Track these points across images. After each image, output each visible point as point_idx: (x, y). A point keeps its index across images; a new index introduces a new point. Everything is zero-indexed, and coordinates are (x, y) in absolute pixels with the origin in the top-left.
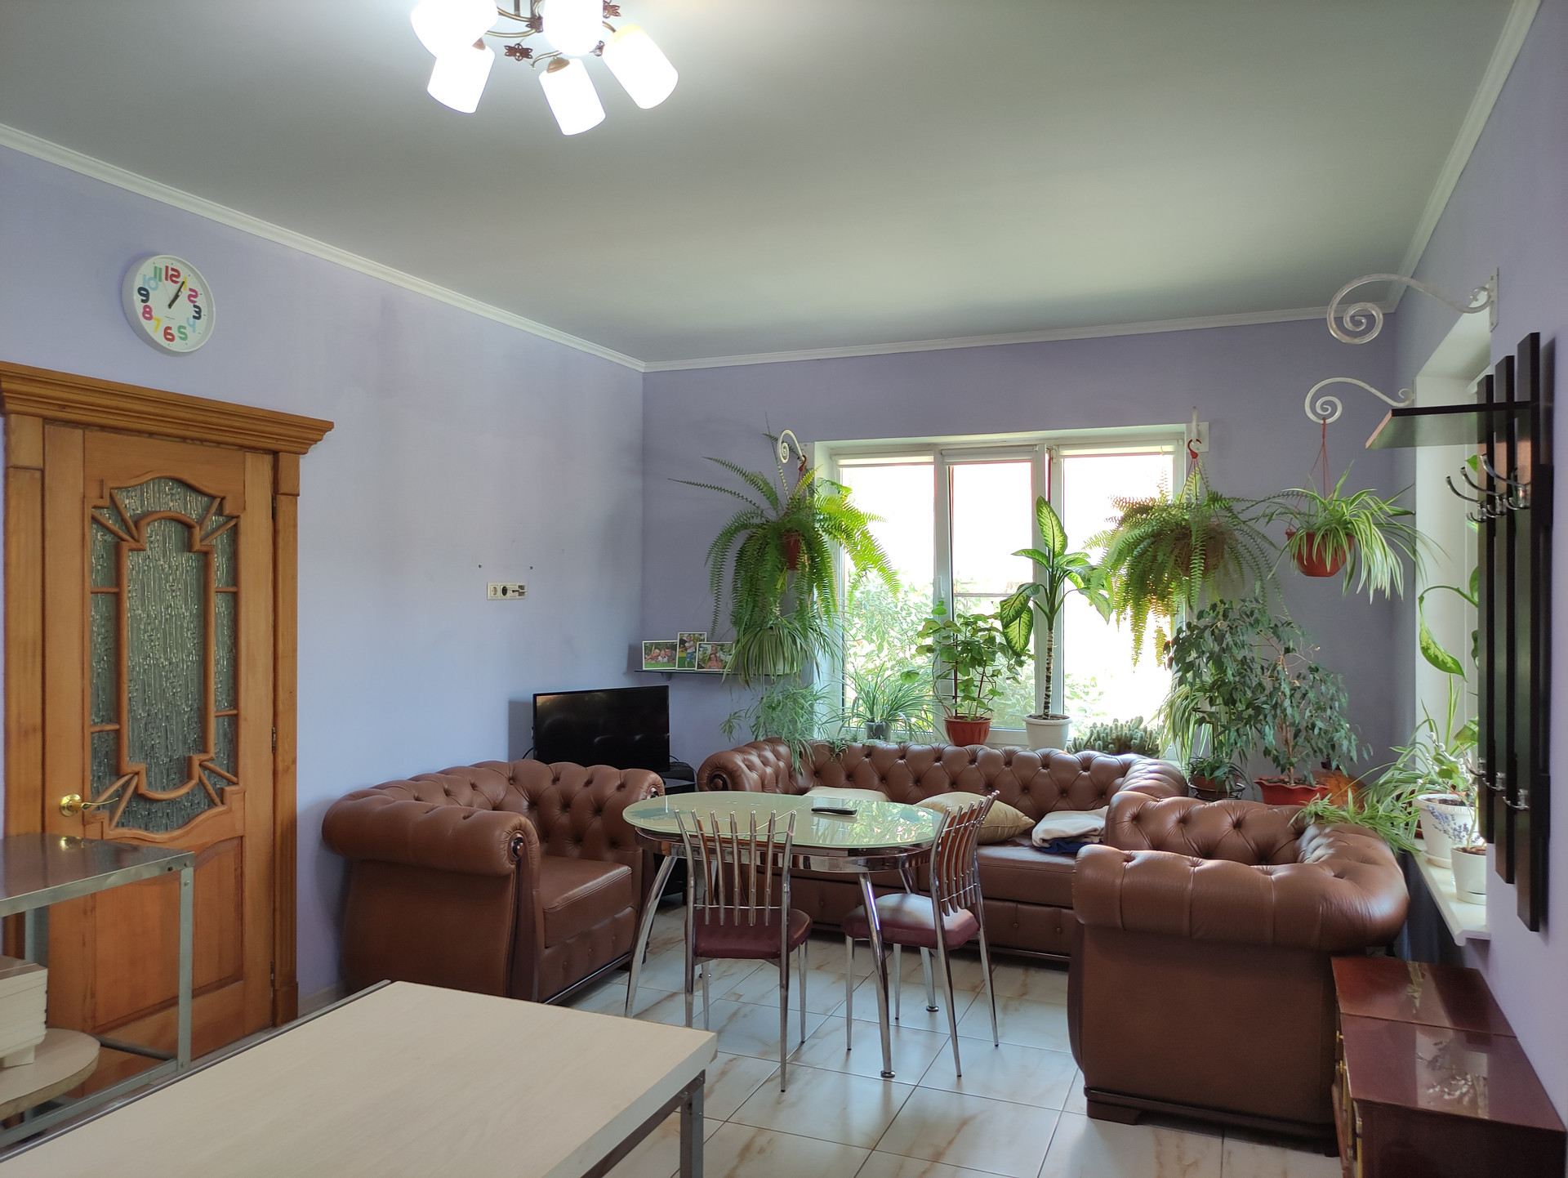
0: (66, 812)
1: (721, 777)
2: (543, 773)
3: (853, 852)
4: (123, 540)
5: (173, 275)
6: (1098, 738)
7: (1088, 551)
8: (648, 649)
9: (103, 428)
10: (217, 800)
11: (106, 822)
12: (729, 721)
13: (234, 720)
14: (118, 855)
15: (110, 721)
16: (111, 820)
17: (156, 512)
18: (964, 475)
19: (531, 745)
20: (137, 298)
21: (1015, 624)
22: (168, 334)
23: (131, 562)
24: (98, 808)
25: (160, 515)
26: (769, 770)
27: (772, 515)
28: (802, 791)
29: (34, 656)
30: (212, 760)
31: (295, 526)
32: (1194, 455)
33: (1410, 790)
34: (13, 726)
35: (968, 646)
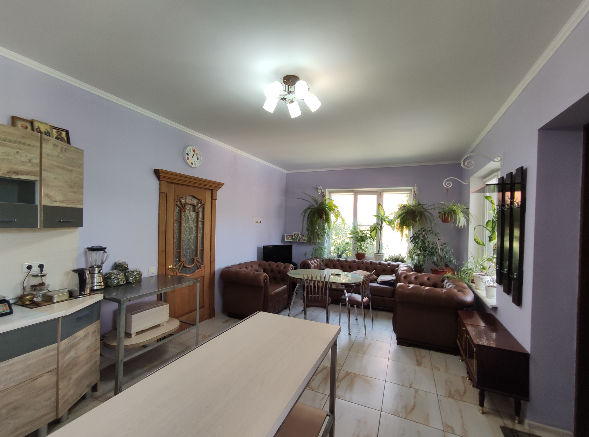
0: (170, 269)
1: (305, 266)
2: (266, 264)
3: (342, 284)
4: (182, 209)
5: (194, 151)
6: (391, 259)
7: (389, 216)
8: (287, 236)
9: (179, 184)
10: (199, 268)
11: (177, 272)
12: (305, 253)
13: (203, 250)
14: (180, 280)
15: (178, 250)
16: (178, 272)
17: (188, 203)
18: (360, 197)
19: (262, 257)
20: (186, 155)
21: (372, 233)
22: (192, 164)
23: (183, 214)
24: (176, 269)
25: (189, 204)
26: (316, 264)
27: (316, 206)
28: (323, 269)
29: (164, 234)
30: (198, 259)
31: (216, 207)
32: (416, 194)
33: (470, 272)
34: (160, 250)
35: (361, 237)
